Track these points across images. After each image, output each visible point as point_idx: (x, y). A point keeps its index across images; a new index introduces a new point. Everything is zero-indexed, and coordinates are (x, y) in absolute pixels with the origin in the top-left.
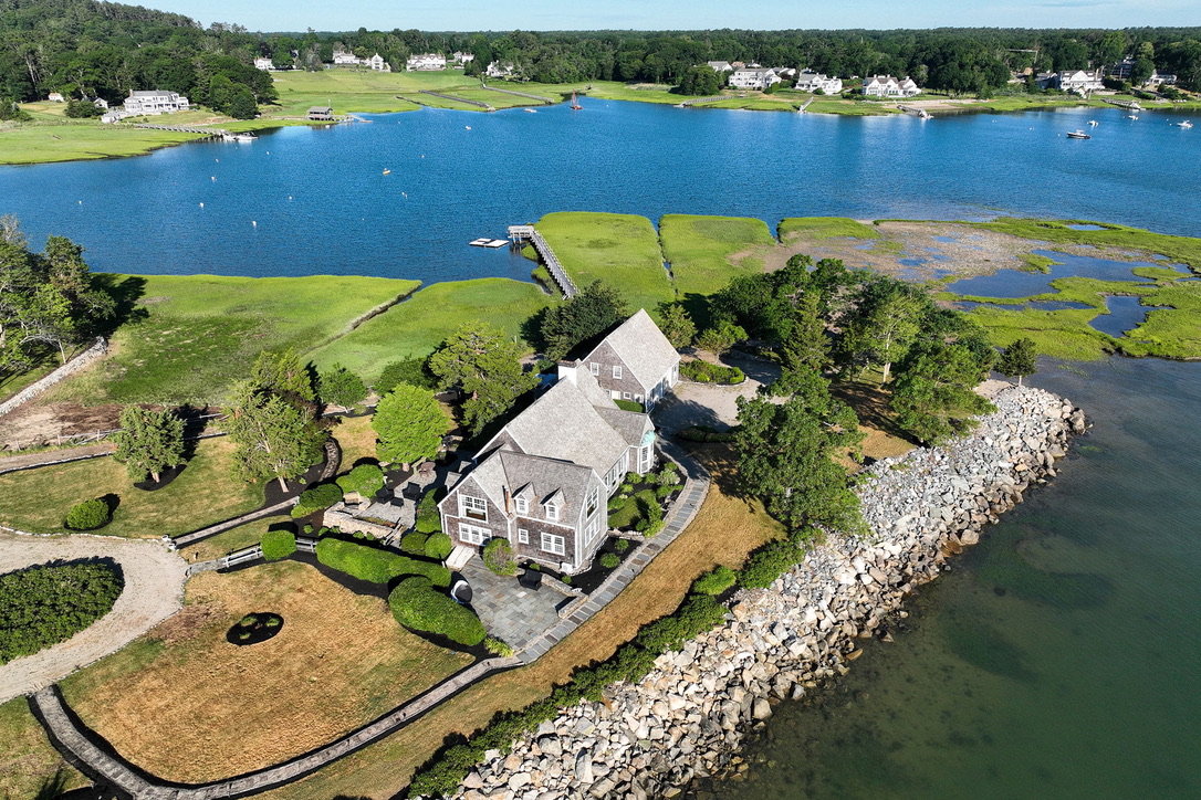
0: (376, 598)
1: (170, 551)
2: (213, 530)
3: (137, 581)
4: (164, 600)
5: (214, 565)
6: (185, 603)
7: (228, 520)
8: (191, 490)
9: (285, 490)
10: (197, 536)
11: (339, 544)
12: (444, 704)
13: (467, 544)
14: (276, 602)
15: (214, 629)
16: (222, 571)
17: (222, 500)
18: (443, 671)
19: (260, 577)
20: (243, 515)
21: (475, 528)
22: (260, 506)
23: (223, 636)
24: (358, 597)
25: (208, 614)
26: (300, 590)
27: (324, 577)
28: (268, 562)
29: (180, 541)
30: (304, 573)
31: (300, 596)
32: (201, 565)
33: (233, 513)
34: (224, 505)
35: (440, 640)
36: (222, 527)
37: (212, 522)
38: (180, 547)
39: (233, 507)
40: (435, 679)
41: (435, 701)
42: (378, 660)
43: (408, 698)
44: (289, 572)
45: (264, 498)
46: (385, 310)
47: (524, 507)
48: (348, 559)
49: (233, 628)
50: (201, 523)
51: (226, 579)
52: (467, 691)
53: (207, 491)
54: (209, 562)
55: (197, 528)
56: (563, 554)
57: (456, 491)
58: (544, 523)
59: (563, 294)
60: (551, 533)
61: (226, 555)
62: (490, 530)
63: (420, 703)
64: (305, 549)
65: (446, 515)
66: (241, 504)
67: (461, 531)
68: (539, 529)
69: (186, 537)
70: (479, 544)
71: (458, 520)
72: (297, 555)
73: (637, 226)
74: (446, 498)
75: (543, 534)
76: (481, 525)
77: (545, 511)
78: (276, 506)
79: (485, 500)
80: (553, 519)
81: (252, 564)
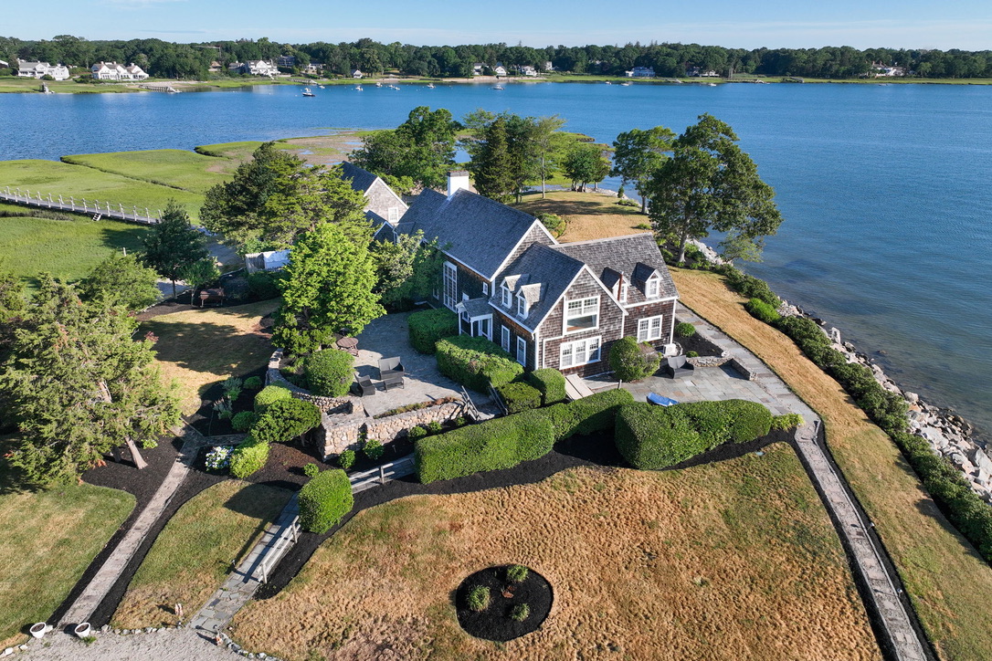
0: (572, 471)
1: (89, 640)
5: (234, 597)
7: (114, 544)
9: (142, 464)
10: (96, 591)
12: (854, 490)
13: (568, 372)
14: (453, 559)
15: (440, 649)
17: (36, 530)
18: (793, 470)
19: (356, 555)
20: (126, 525)
21: (581, 343)
22: (131, 500)
24: (545, 484)
25: (386, 645)
26: (455, 527)
27: (456, 496)
28: (328, 535)
29: (77, 615)
31: (469, 533)
33: (104, 534)
34: (54, 533)
35: (728, 452)
38: (100, 619)
39: (80, 526)
41: (844, 495)
42: (713, 511)
43: (824, 511)
44: (393, 521)
45: (115, 491)
47: (623, 294)
48: (493, 444)
49: (463, 626)
50: (67, 574)
52: (843, 469)
54: (213, 600)
55: (73, 583)
56: (660, 338)
57: (563, 299)
58: (643, 306)
59: (91, 215)
60: (649, 316)
61: (228, 573)
62: (600, 337)
63: (838, 507)
64: (360, 488)
65: (545, 340)
66: (88, 517)
67: (561, 356)
68: (636, 316)
69: (75, 605)
70: (585, 363)
71: (561, 341)
72: (363, 500)
73: (51, 166)
74: (546, 317)
75: (640, 320)
76: (589, 335)
77: (643, 292)
78: (162, 488)
79: (599, 297)
80: (654, 296)
81: (305, 554)
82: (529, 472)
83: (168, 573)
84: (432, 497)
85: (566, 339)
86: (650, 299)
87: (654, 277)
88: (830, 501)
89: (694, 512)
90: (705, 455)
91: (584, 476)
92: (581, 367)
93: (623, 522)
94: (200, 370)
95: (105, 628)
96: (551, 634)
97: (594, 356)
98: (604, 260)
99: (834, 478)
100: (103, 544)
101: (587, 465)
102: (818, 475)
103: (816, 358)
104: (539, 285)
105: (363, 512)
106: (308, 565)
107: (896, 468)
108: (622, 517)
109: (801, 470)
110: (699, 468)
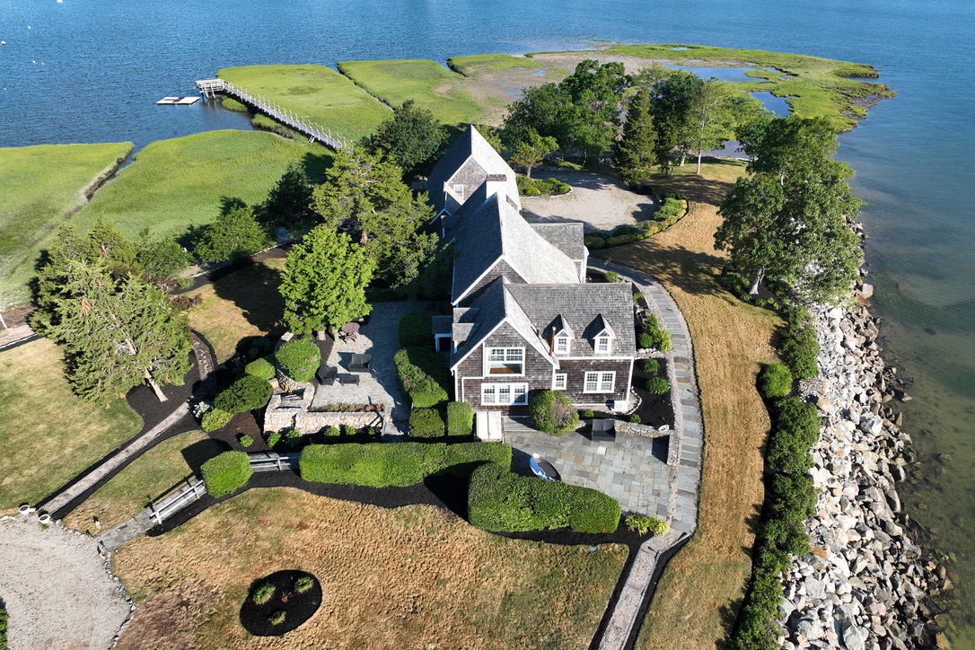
0: (423, 507)
1: (45, 526)
2: (94, 477)
3: (21, 589)
4: (91, 603)
5: (136, 527)
6: (132, 598)
7: (107, 458)
8: (12, 431)
9: (162, 398)
10: (73, 492)
11: (333, 451)
12: (646, 621)
13: (491, 408)
14: (279, 553)
15: (213, 622)
16: (155, 531)
17: (77, 432)
18: (606, 577)
19: (224, 524)
20: (124, 446)
21: (504, 386)
22: (140, 427)
23: (238, 629)
24: (394, 512)
25: (186, 604)
26: (302, 526)
27: (323, 499)
28: (220, 501)
29: (52, 507)
30: (289, 501)
31: (307, 535)
32: (115, 533)
33: (107, 449)
34: (84, 438)
35: (564, 537)
36: (104, 470)
37: (82, 468)
38: (60, 515)
39: (100, 438)
40: (604, 593)
41: (631, 621)
42: (501, 590)
43: (593, 630)
44: (266, 505)
45: (137, 415)
46: (112, 175)
47: (566, 346)
48: (360, 466)
49: (242, 610)
50: (69, 473)
51: (171, 544)
52: (657, 595)
53: (42, 427)
54: (124, 524)
55: (66, 481)
56: (612, 391)
57: (482, 345)
58: (591, 360)
59: (308, 136)
60: (599, 370)
61: (146, 507)
62: (527, 384)
63: (613, 631)
64: (266, 468)
65: (463, 378)
66: (109, 431)
67: (483, 394)
68: (583, 368)
69: (56, 498)
70: (510, 404)
71: (482, 381)
72: (259, 479)
73: (323, 73)
74: (465, 358)
75: (587, 373)
76: (514, 380)
77: (593, 346)
78: (163, 422)
79: (524, 349)
80: (604, 352)
81: (197, 510)
82: (388, 497)
83: (118, 494)
84: (305, 494)
85: (487, 380)
86: (598, 355)
87: (605, 334)
88: (611, 622)
89: (485, 584)
90: (542, 532)
91: (430, 514)
92: (506, 407)
93: (422, 570)
94: (252, 323)
95: (58, 522)
96: (286, 643)
97: (521, 399)
98: (563, 307)
99: (637, 600)
100: (101, 457)
101: (440, 507)
102: (626, 591)
103: (769, 458)
104: (473, 324)
105: (253, 490)
106: (194, 519)
107: (717, 613)
108: (425, 565)
109: (613, 582)
110: (526, 544)
